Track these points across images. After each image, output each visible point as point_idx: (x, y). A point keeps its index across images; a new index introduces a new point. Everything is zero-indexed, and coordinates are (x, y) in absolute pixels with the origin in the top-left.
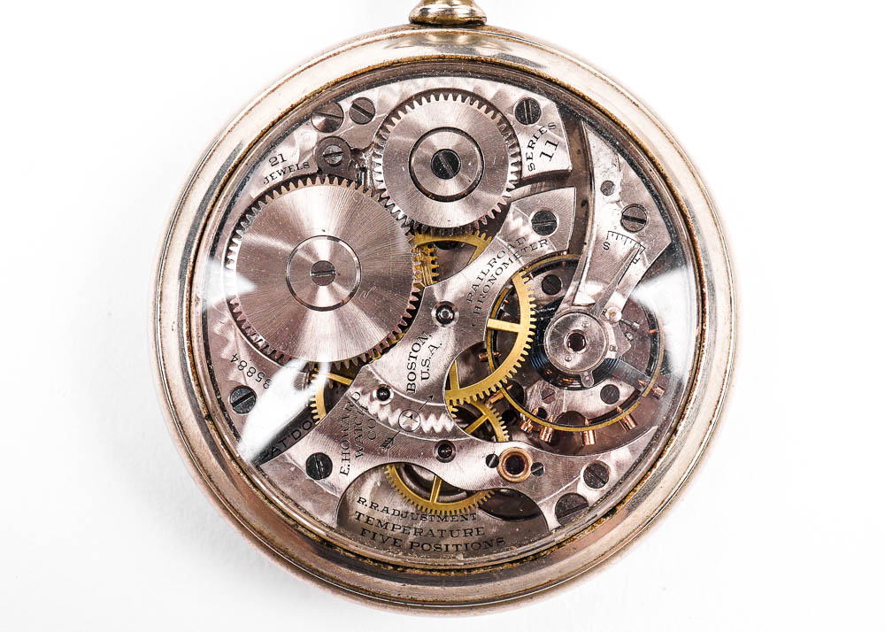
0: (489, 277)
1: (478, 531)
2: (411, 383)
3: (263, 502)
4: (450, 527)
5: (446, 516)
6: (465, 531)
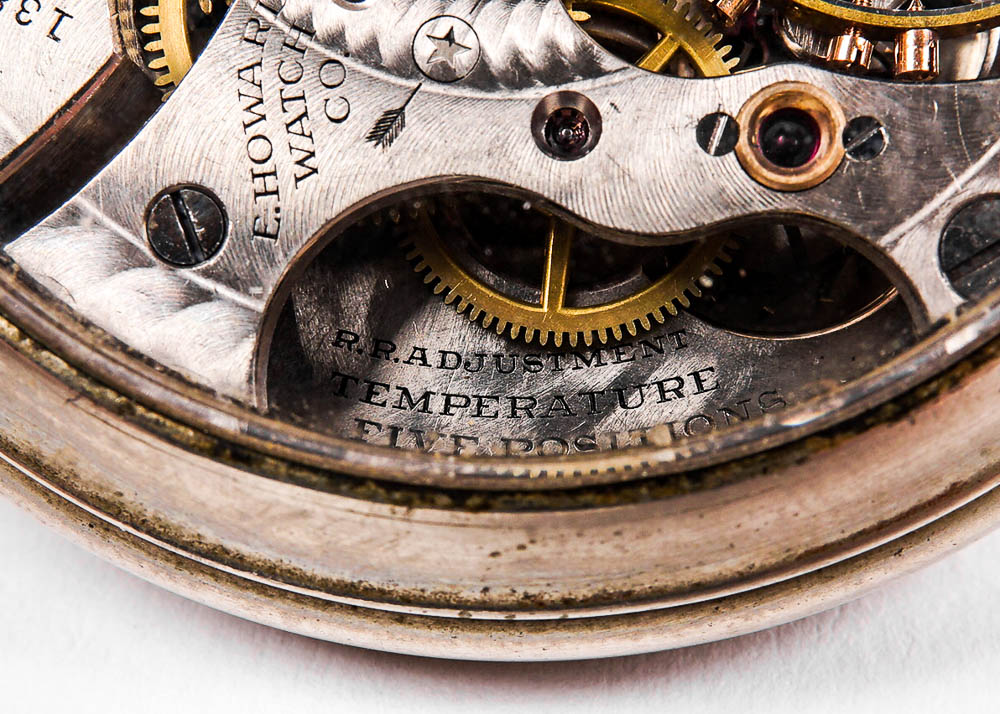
1: (699, 382)
4: (617, 380)
5: (597, 348)
6: (660, 384)
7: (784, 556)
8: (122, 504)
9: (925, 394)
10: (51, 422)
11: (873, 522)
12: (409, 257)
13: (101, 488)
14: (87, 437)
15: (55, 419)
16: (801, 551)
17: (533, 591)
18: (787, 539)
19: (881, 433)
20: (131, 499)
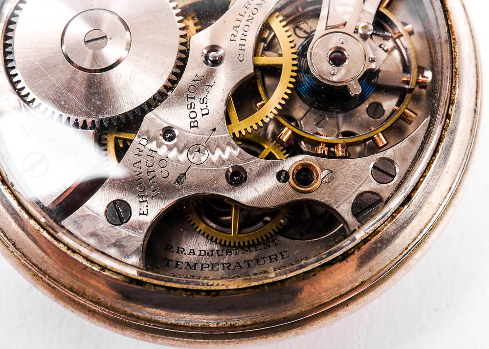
0: (246, 17)
1: (282, 255)
2: (193, 120)
3: (66, 253)
4: (256, 256)
5: (249, 246)
6: (270, 257)
7: (311, 307)
8: (100, 302)
9: (350, 252)
10: (77, 276)
11: (338, 295)
12: (188, 220)
13: (93, 297)
14: (89, 281)
15: (79, 275)
16: (317, 305)
17: (233, 323)
18: (312, 301)
19: (338, 265)
20: (103, 300)
